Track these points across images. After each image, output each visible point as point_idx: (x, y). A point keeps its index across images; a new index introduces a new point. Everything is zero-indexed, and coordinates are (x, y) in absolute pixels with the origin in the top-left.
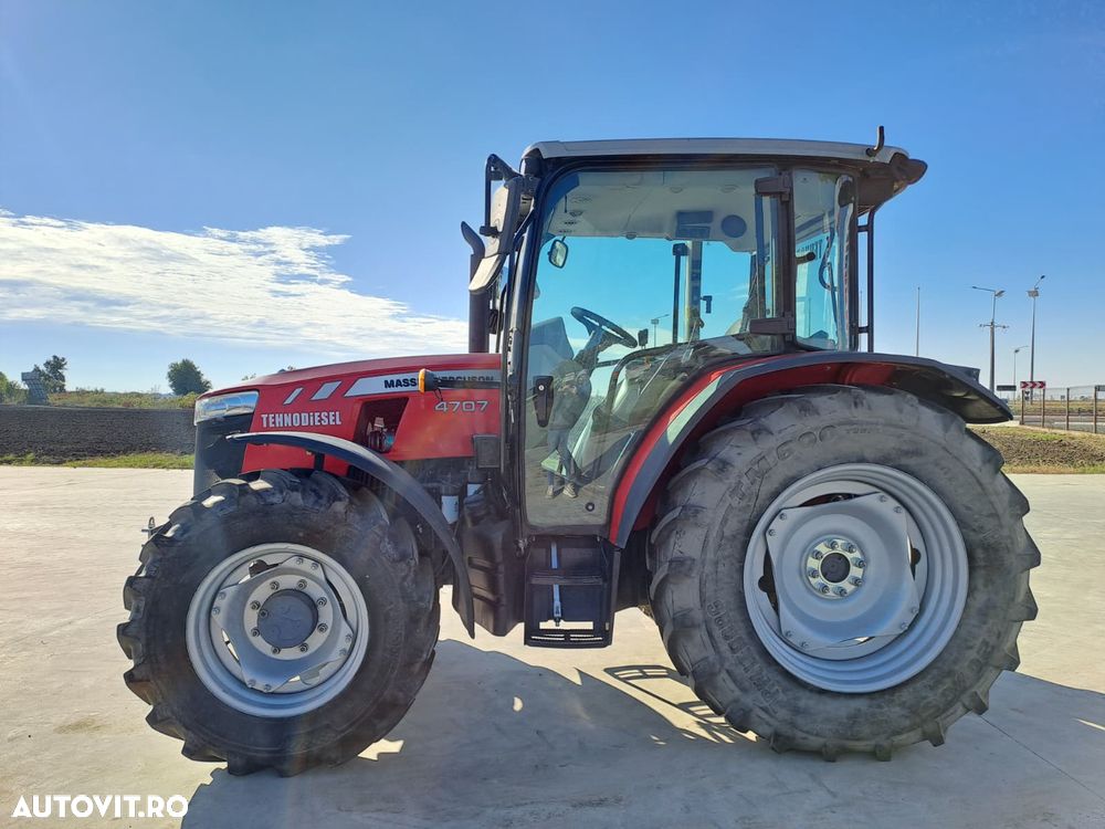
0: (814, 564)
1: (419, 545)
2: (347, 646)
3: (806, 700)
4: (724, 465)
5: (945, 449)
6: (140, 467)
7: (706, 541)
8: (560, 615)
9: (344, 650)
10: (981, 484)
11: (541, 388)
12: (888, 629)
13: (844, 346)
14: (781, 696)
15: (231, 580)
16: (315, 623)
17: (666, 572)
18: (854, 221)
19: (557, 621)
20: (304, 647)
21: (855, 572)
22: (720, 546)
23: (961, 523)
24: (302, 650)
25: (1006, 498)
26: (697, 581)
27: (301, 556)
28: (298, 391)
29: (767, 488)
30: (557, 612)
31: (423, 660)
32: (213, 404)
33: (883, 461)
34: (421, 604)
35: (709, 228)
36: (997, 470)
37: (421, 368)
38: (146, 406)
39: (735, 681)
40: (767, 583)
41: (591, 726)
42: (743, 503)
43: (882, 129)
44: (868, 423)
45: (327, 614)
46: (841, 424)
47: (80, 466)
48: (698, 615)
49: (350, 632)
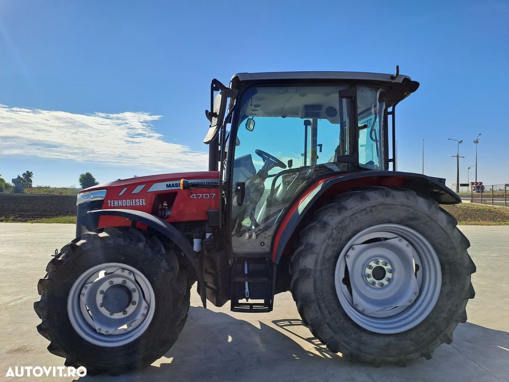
0: (369, 271)
1: (180, 263)
2: (145, 312)
3: (365, 337)
4: (325, 225)
5: (429, 217)
6: (63, 223)
7: (316, 261)
8: (248, 296)
9: (144, 314)
10: (447, 234)
11: (239, 188)
12: (403, 302)
13: (382, 168)
14: (353, 336)
15: (90, 281)
16: (130, 301)
17: (298, 276)
18: (386, 110)
19: (247, 299)
20: (125, 313)
21: (388, 275)
22: (323, 263)
23: (438, 252)
24: (124, 314)
25: (459, 240)
26: (312, 280)
27: (123, 269)
28: (125, 189)
29: (345, 236)
30: (247, 295)
31: (181, 319)
32: (85, 196)
33: (400, 222)
34: (181, 292)
35: (320, 113)
36: (455, 227)
37: (182, 178)
38: (68, 194)
39: (331, 328)
40: (346, 281)
41: (263, 350)
42: (334, 243)
43: (398, 67)
44: (392, 205)
45: (136, 297)
46: (380, 205)
47: (35, 223)
48: (313, 296)
49: (146, 305)
